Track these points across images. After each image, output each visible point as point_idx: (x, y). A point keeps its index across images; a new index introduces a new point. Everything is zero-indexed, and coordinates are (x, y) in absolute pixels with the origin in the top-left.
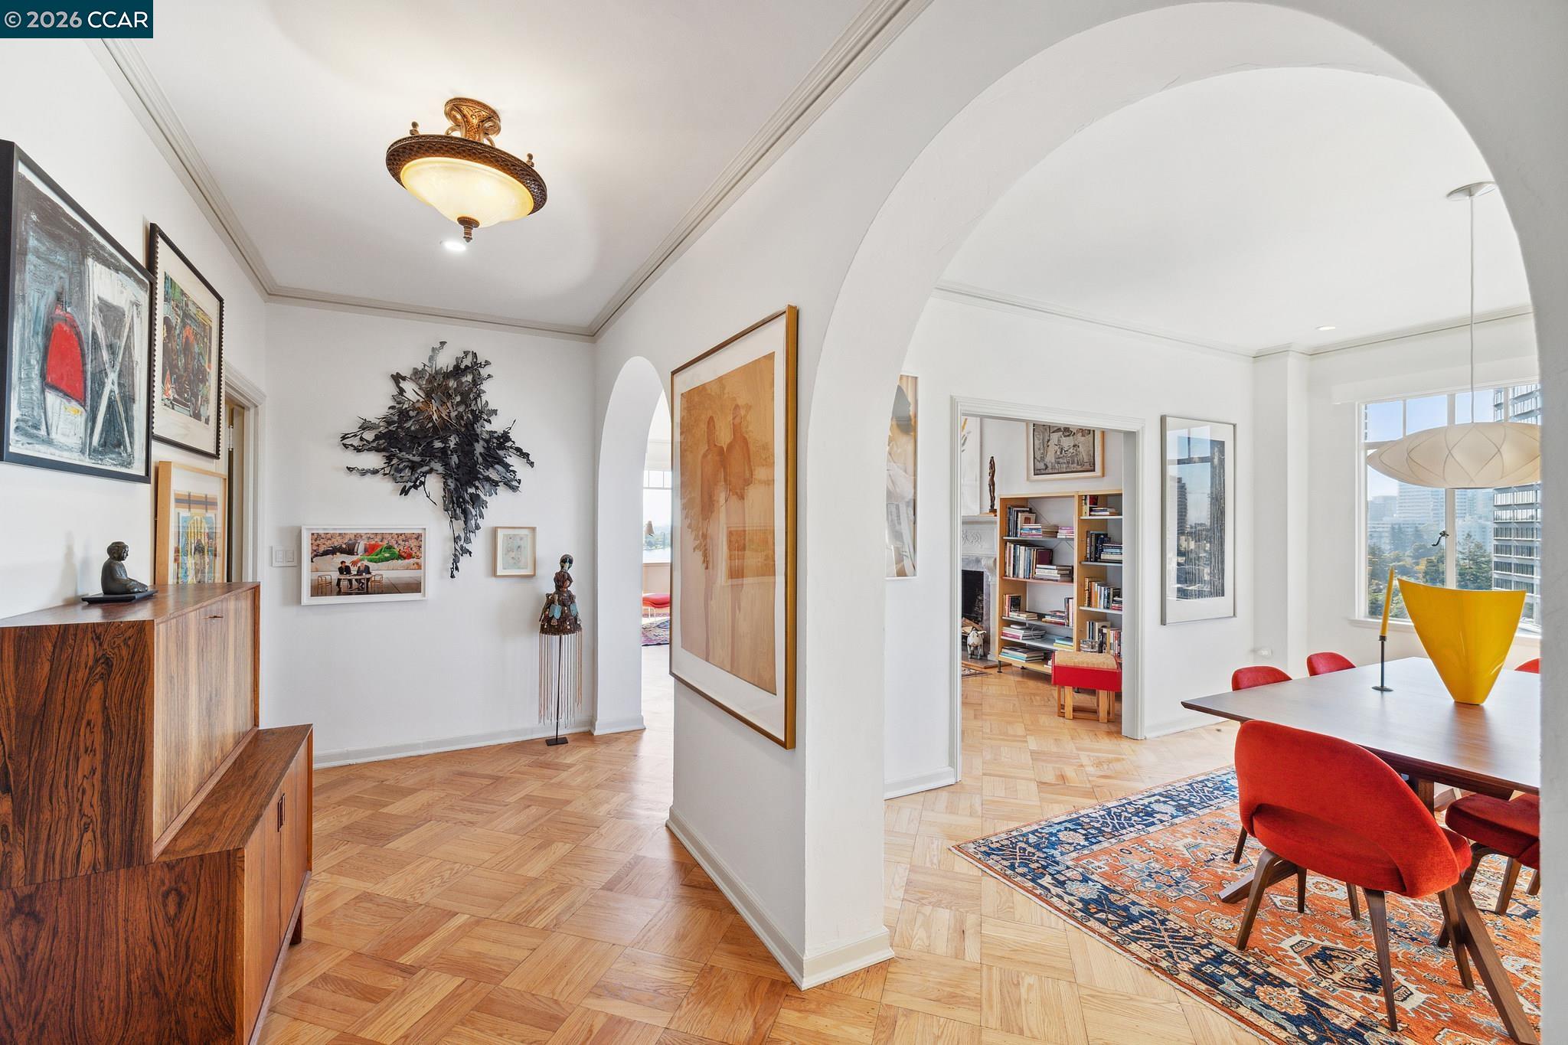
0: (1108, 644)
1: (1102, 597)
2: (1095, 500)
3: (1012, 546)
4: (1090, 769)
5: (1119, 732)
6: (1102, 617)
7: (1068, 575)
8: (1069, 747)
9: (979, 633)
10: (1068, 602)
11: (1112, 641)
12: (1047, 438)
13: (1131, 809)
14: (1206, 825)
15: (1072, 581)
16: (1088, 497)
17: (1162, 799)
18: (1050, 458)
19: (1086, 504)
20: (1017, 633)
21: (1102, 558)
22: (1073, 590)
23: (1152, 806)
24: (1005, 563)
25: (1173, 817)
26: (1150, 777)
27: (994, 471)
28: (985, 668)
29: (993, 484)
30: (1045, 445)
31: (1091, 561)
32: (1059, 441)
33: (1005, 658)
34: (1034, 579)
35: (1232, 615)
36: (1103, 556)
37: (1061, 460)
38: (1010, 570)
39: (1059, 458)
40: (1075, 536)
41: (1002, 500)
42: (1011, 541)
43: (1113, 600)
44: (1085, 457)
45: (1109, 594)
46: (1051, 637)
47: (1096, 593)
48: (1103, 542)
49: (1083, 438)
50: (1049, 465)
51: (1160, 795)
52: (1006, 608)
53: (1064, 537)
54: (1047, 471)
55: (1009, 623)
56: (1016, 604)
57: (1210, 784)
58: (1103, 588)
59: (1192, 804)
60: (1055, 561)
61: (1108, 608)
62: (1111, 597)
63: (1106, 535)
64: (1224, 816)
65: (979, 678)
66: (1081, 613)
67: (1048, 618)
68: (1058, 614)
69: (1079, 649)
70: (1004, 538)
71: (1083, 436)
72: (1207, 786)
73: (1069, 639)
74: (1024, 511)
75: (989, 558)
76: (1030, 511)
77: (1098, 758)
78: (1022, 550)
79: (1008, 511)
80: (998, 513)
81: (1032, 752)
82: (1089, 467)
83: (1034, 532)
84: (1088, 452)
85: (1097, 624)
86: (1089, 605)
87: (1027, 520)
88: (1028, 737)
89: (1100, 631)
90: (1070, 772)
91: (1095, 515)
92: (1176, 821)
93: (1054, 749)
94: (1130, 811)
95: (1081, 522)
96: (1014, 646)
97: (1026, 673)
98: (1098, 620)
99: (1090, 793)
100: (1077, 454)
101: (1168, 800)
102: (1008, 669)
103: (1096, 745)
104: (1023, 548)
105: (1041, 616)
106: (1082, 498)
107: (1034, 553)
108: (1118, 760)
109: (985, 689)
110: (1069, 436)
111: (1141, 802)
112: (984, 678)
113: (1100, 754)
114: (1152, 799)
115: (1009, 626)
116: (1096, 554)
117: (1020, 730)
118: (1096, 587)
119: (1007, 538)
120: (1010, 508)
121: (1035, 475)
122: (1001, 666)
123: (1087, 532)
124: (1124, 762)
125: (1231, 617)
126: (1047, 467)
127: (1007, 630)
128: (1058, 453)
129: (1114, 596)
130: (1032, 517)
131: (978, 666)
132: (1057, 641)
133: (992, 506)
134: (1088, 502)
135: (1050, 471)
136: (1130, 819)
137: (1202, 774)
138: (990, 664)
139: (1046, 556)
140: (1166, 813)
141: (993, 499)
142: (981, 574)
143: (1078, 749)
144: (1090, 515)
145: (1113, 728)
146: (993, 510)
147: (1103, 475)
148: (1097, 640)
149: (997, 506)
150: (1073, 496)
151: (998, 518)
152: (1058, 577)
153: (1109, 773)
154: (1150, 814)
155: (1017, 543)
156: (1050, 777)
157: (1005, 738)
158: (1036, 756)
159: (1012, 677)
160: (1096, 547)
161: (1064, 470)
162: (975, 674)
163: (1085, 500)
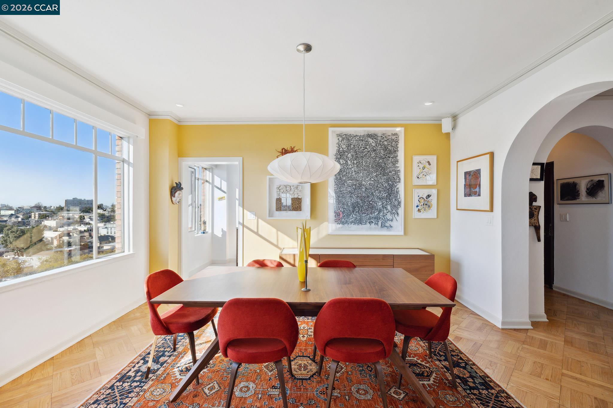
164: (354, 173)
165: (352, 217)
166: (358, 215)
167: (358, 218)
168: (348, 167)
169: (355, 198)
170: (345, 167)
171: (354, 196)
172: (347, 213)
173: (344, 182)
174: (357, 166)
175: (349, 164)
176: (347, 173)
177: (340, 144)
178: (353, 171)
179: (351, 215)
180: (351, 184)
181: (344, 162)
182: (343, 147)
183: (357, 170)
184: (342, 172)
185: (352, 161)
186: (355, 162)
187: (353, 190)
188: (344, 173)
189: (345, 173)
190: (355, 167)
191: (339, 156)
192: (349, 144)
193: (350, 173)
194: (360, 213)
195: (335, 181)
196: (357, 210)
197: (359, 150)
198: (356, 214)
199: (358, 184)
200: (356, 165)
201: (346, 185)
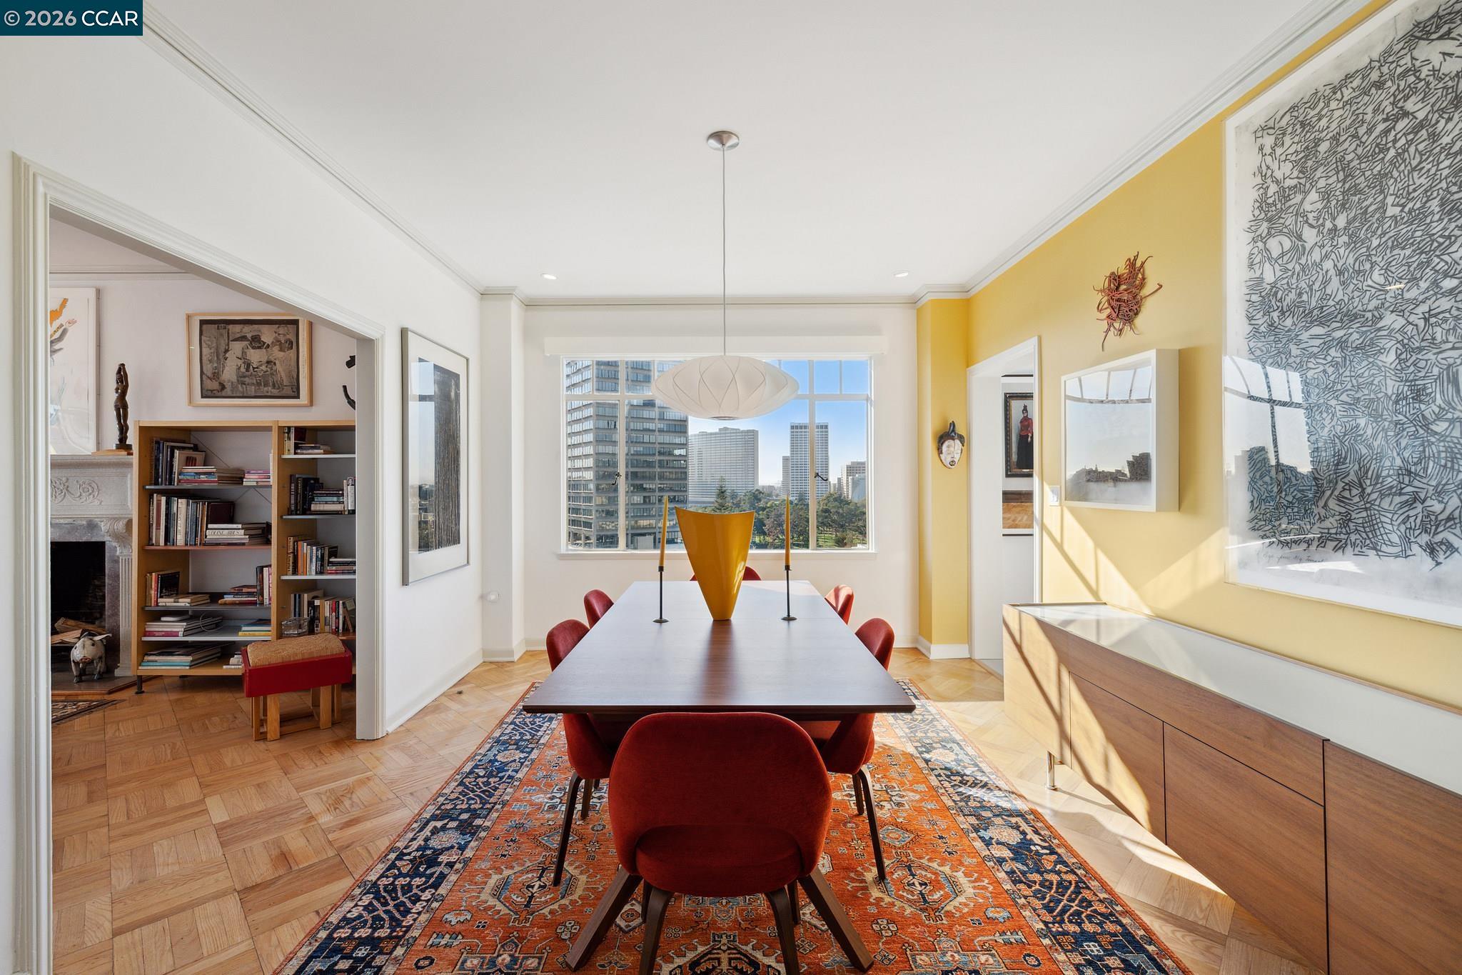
0: (322, 619)
1: (314, 560)
2: (303, 435)
3: (163, 499)
4: (326, 819)
5: (351, 736)
6: (311, 586)
7: (261, 534)
8: (283, 789)
9: (98, 638)
10: (262, 572)
11: (327, 614)
12: (222, 349)
13: (405, 866)
14: (501, 841)
15: (268, 542)
16: (293, 430)
17: (439, 824)
18: (229, 374)
19: (289, 438)
20: (175, 629)
21: (312, 509)
22: (272, 553)
23: (432, 843)
24: (150, 526)
25: (462, 848)
26: (411, 794)
27: (127, 386)
28: (110, 693)
29: (125, 407)
30: (221, 357)
31: (297, 514)
32: (244, 353)
33: (149, 669)
34: (204, 545)
35: (466, 563)
36: (313, 507)
37: (247, 380)
38: (159, 537)
39: (245, 377)
40: (273, 480)
41: (144, 431)
42: (161, 492)
43: (329, 562)
44: (284, 378)
45: (323, 555)
46: (232, 623)
47: (305, 556)
48: (312, 490)
49: (282, 353)
50: (228, 386)
51: (434, 817)
52: (153, 593)
53: (255, 484)
54: (224, 393)
55: (157, 615)
56: (171, 585)
57: (482, 773)
58: (314, 548)
59: (474, 814)
60: (238, 515)
61: (321, 573)
62: (326, 558)
63: (317, 480)
64: (513, 813)
65: (97, 715)
66: (282, 585)
67: (228, 598)
68: (245, 590)
69: (280, 636)
70: (147, 487)
71: (281, 350)
72: (479, 777)
73: (265, 622)
74: (184, 448)
75: (117, 519)
76: (196, 448)
77: (332, 791)
78: (181, 505)
79: (155, 446)
80: (135, 449)
81: (220, 829)
82: (290, 393)
83: (203, 477)
84: (290, 372)
85: (306, 595)
86: (295, 572)
87: (190, 461)
88: (208, 800)
89: (311, 604)
90: (295, 841)
91: (303, 454)
92: (469, 853)
93: (258, 806)
94: (405, 871)
95: (282, 463)
96: (167, 648)
97: (188, 684)
98: (308, 590)
99: (336, 868)
100: (272, 374)
101: (446, 821)
102: (156, 685)
103: (325, 771)
104: (182, 502)
105: (215, 597)
106: (284, 431)
107: (202, 508)
108: (362, 782)
109: (110, 732)
110: (259, 348)
111: (415, 845)
112: (109, 712)
113: (332, 785)
114: (427, 832)
115: (158, 619)
116: (304, 503)
117: (189, 790)
118: (305, 548)
119: (153, 487)
120: (158, 443)
121: (202, 397)
122: (140, 683)
123: (291, 476)
124: (371, 783)
125: (465, 565)
126: (223, 387)
127: (154, 627)
128: (243, 369)
129: (329, 557)
130: (199, 456)
131: (94, 693)
132: (244, 628)
133: (123, 439)
134: (292, 436)
135: (229, 393)
136: (409, 886)
137: (468, 760)
138: (121, 683)
139: (224, 511)
140: (452, 847)
141: (123, 429)
142: (101, 545)
143: (298, 789)
144: (295, 453)
145: (340, 733)
146: (123, 444)
147: (311, 403)
148: (306, 616)
149: (133, 438)
150: (268, 429)
151: (135, 459)
152: (246, 539)
153: (356, 813)
154: (432, 862)
155: (171, 494)
156: (262, 869)
157: (162, 819)
158: (227, 834)
159: (164, 697)
160: (304, 497)
161: (253, 394)
162: (89, 709)
163: (289, 433)
164: (1335, 282)
165: (1323, 512)
166: (1356, 499)
167: (1354, 515)
168: (1303, 261)
169: (1338, 413)
170: (1290, 266)
171: (1333, 402)
172: (1300, 491)
173: (1284, 341)
174: (1354, 241)
175: (1308, 246)
176: (1300, 295)
177: (1268, 168)
178: (1332, 272)
179: (1321, 503)
180: (1318, 342)
181: (1287, 244)
182: (1278, 175)
183: (1351, 260)
184: (1280, 294)
185: (1323, 225)
186: (1341, 222)
187: (1330, 370)
188: (1288, 299)
189: (1292, 296)
190: (1342, 251)
191: (1265, 224)
192: (1307, 148)
193: (1316, 287)
194: (1369, 490)
195: (1252, 344)
196: (1352, 477)
197: (1360, 151)
198: (1346, 494)
199: (1356, 336)
200: (1345, 239)
201: (1298, 352)
